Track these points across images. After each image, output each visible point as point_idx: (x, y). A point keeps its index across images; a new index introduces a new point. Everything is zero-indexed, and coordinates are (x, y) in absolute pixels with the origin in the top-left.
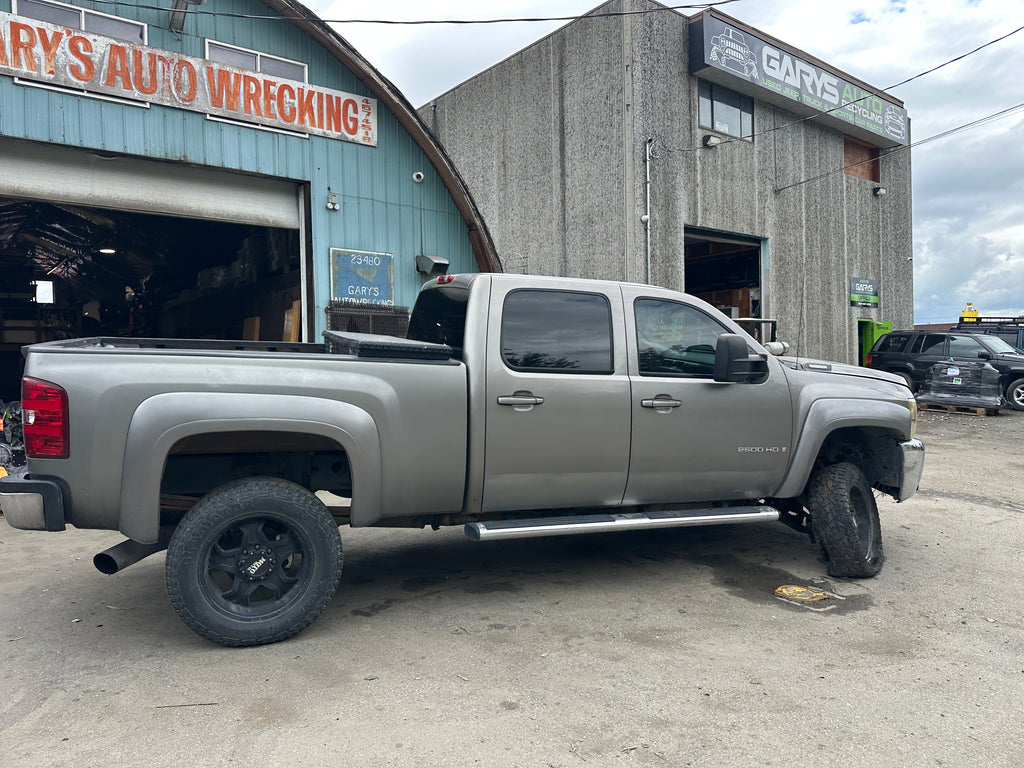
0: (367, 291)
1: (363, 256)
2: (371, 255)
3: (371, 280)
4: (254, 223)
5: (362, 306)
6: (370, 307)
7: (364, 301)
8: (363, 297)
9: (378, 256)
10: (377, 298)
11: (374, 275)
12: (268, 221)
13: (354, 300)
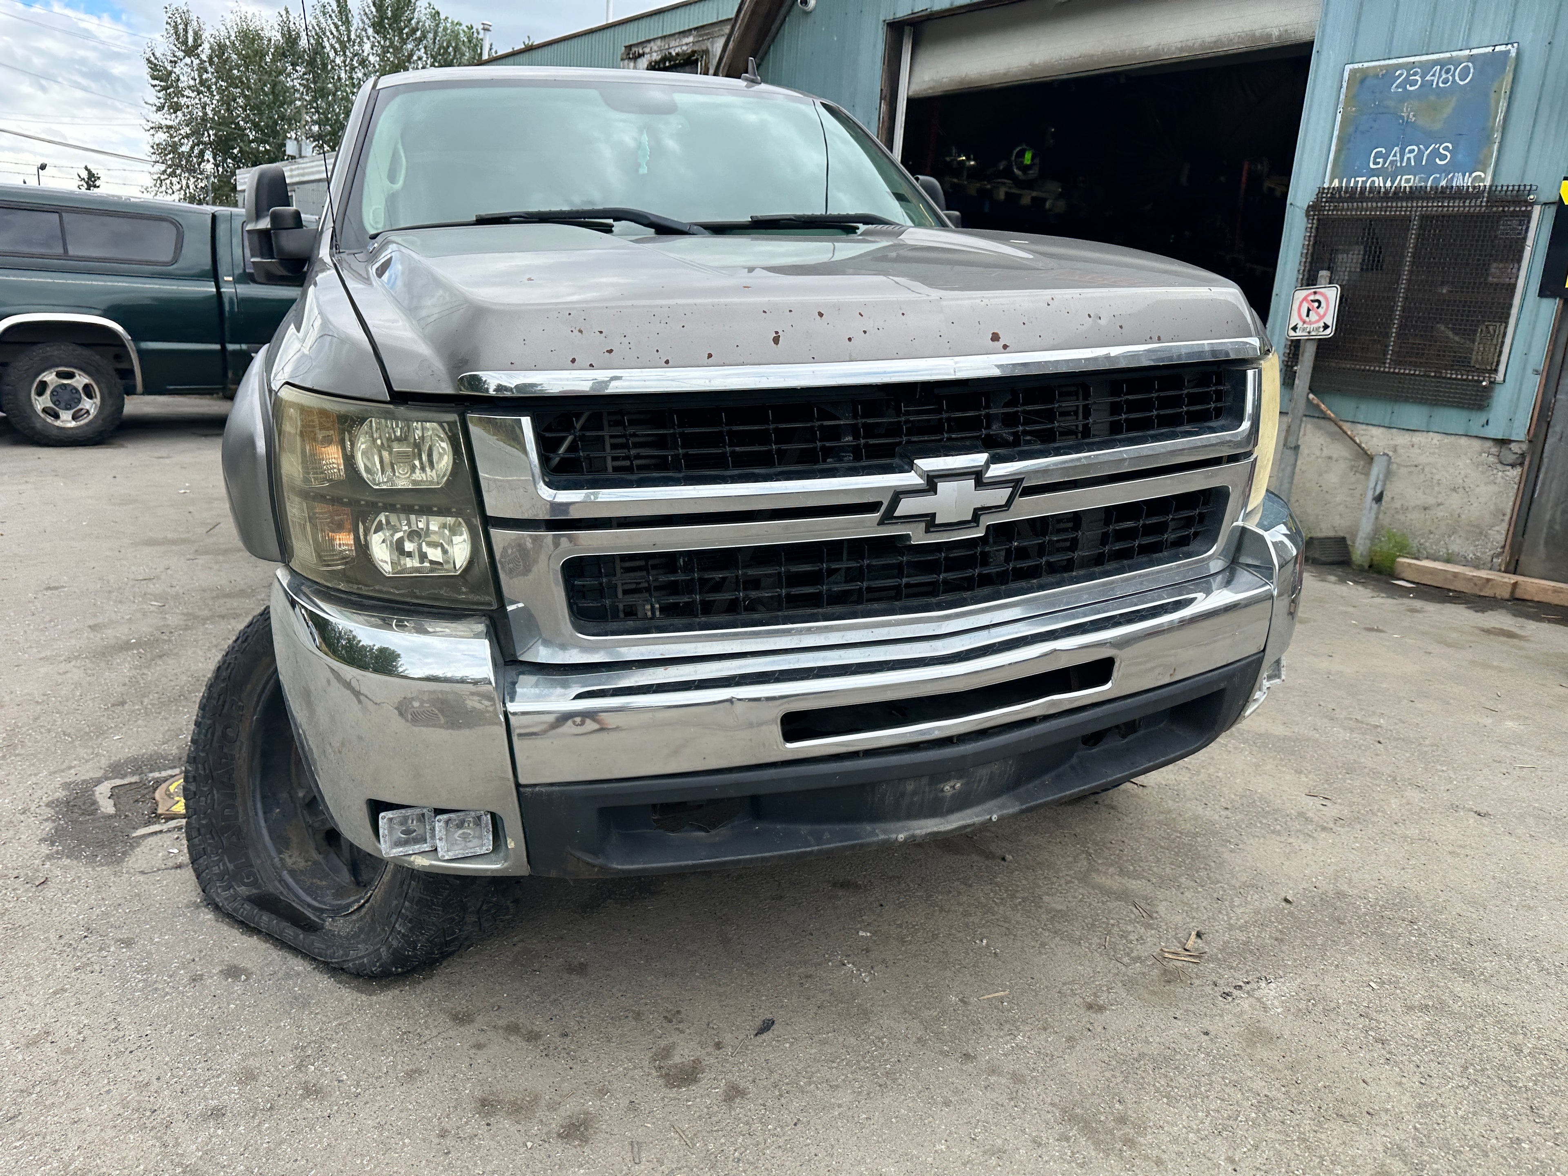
0: (1419, 158)
1: (1426, 68)
2: (1450, 61)
3: (1438, 126)
4: (1242, 47)
5: (1398, 195)
6: (1414, 194)
7: (1406, 181)
8: (1408, 170)
9: (1471, 58)
10: (1445, 170)
11: (1447, 111)
12: (1269, 36)
13: (1378, 182)
